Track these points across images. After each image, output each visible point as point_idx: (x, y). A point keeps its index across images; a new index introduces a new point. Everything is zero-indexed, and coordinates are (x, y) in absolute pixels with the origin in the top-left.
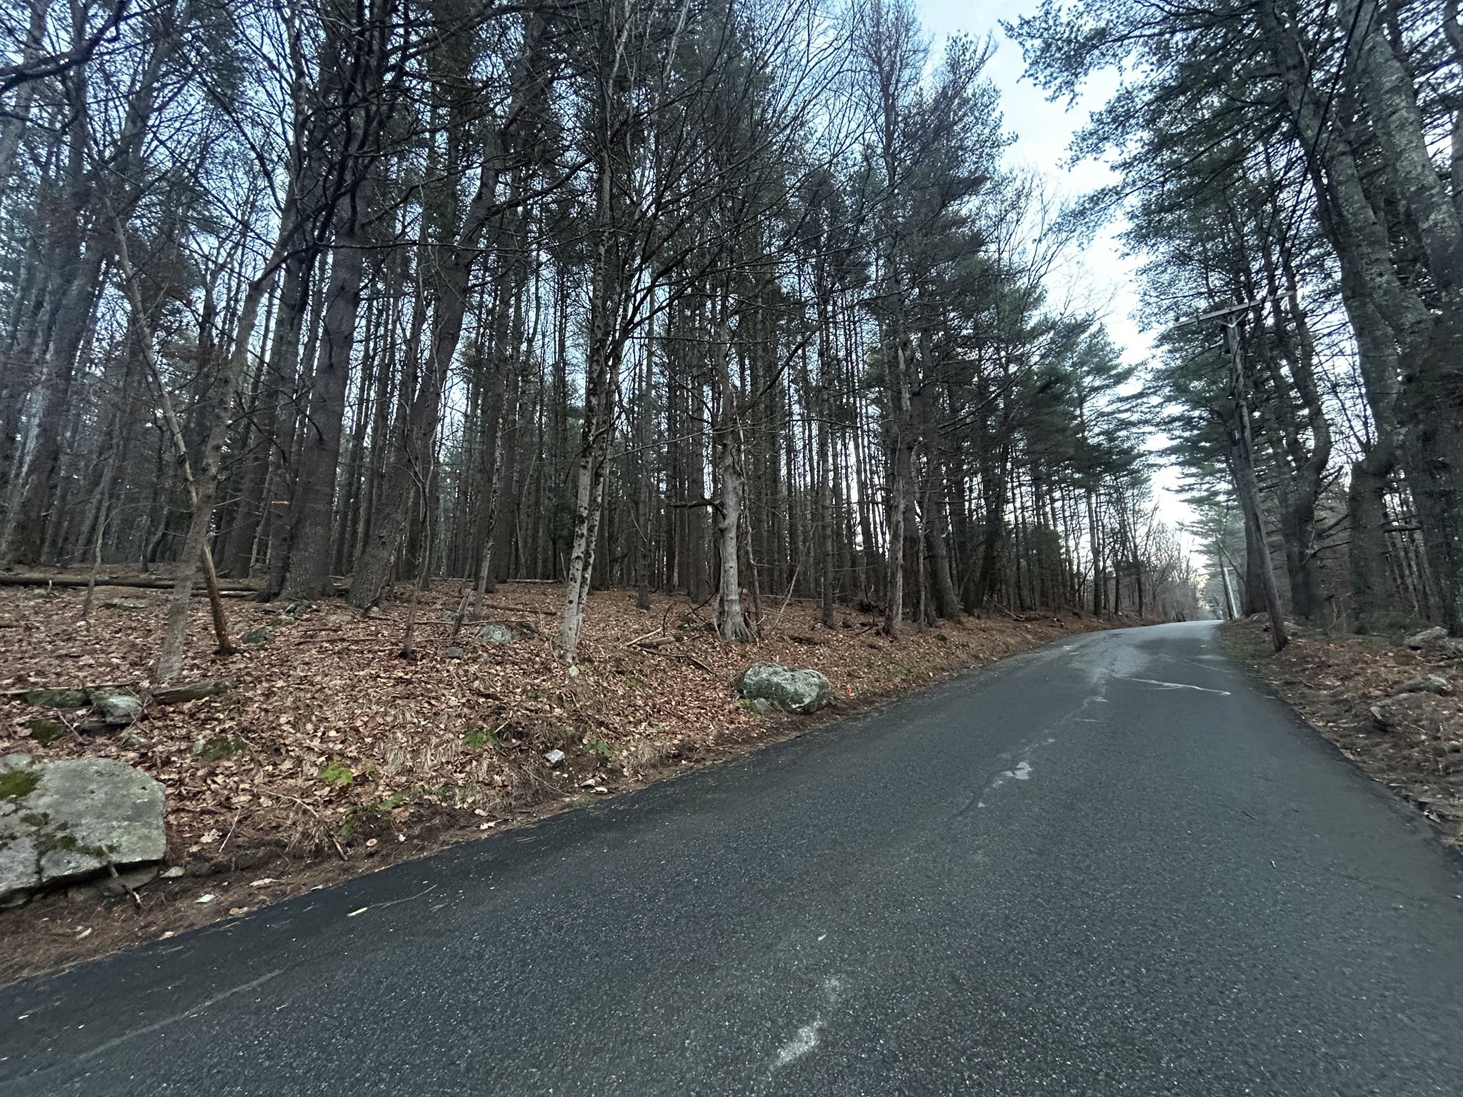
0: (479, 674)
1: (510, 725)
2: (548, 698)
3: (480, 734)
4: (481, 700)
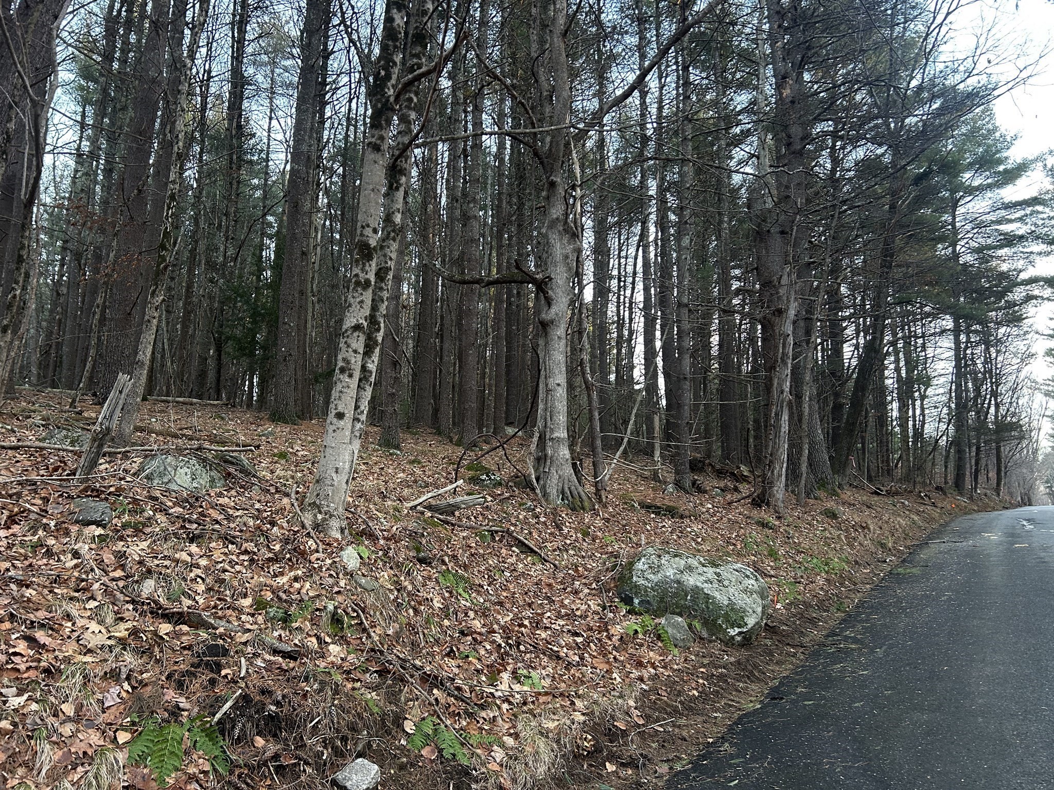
0: (152, 563)
1: (245, 698)
2: (314, 622)
3: (174, 730)
4: (165, 628)
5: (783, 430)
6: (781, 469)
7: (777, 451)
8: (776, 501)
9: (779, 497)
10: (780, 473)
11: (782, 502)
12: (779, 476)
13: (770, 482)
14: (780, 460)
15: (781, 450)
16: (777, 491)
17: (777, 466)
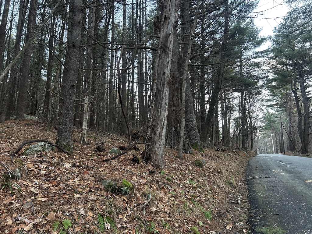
9: (159, 154)
10: (161, 134)
11: (162, 157)
12: (160, 137)
13: (153, 142)
14: (161, 124)
15: (162, 117)
16: (158, 148)
17: (158, 129)
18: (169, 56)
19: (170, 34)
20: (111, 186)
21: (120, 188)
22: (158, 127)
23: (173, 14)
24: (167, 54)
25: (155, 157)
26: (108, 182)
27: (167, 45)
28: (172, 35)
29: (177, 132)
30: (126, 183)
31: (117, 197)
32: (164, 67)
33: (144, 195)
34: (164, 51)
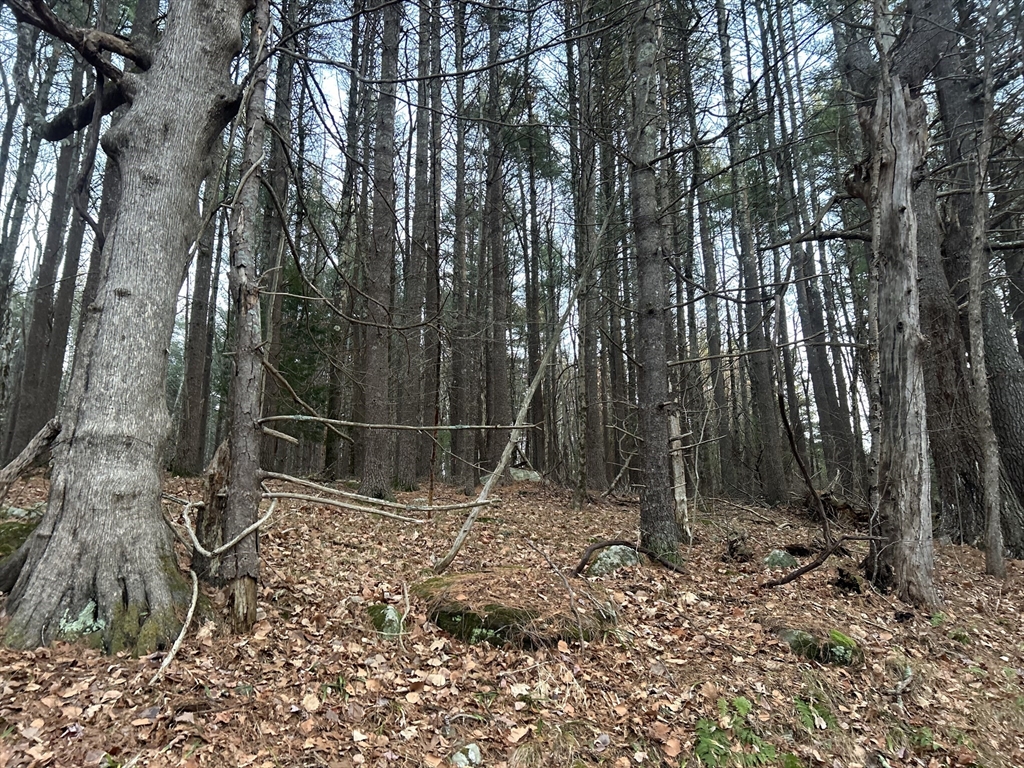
5: (912, 410)
6: (919, 496)
7: (902, 456)
8: (912, 571)
9: (917, 563)
10: (916, 507)
11: (929, 573)
12: (913, 513)
13: (892, 530)
14: (912, 477)
15: (910, 455)
16: (912, 549)
17: (905, 491)
18: (908, 274)
19: (904, 209)
20: (806, 642)
21: (828, 648)
22: (903, 486)
23: (905, 148)
24: (902, 269)
25: (907, 574)
26: (797, 633)
27: (897, 243)
28: (909, 210)
29: (973, 487)
30: (840, 639)
31: (825, 669)
32: (897, 308)
33: (892, 667)
34: (890, 263)
